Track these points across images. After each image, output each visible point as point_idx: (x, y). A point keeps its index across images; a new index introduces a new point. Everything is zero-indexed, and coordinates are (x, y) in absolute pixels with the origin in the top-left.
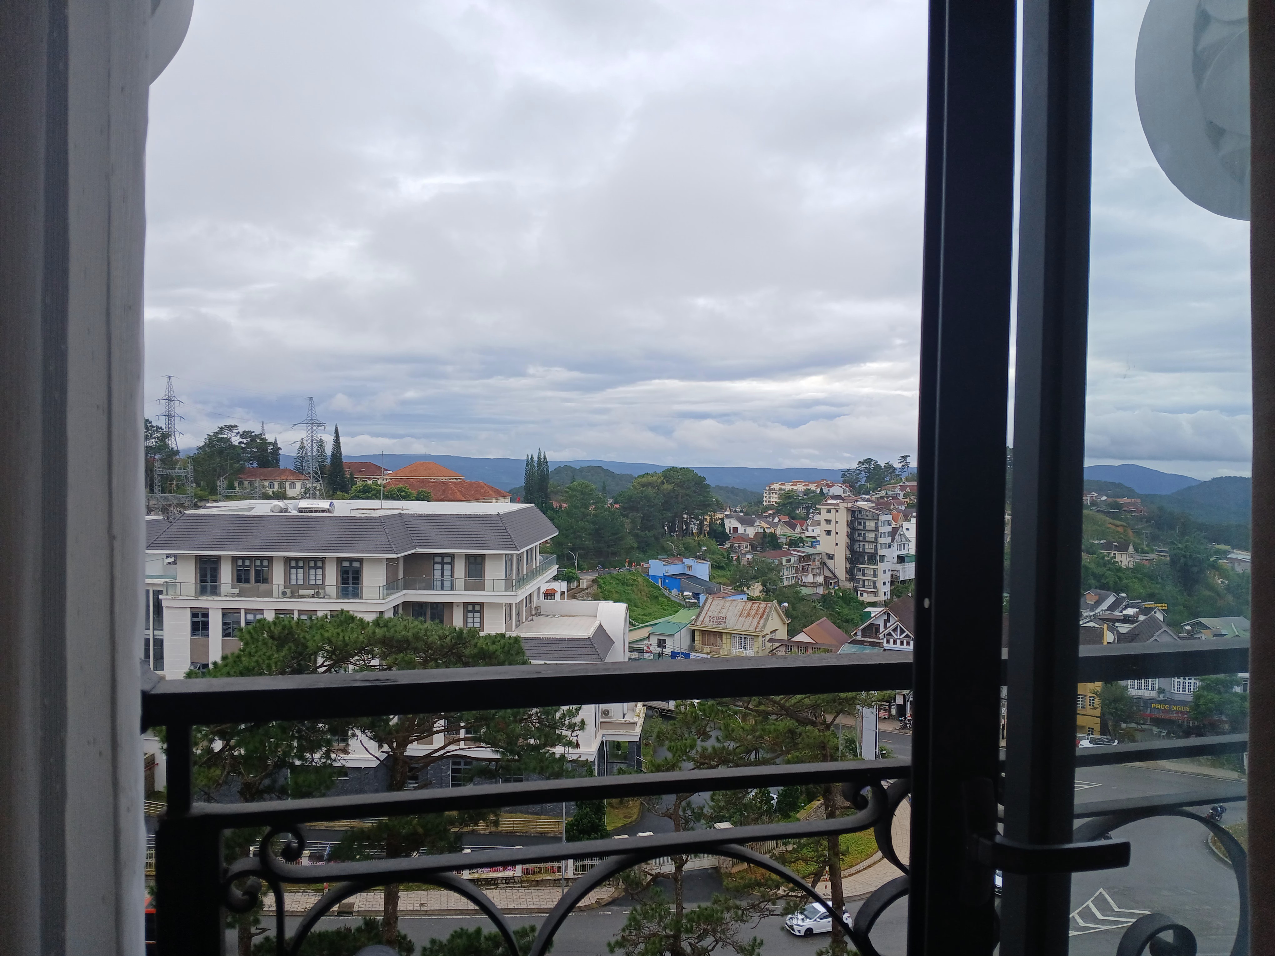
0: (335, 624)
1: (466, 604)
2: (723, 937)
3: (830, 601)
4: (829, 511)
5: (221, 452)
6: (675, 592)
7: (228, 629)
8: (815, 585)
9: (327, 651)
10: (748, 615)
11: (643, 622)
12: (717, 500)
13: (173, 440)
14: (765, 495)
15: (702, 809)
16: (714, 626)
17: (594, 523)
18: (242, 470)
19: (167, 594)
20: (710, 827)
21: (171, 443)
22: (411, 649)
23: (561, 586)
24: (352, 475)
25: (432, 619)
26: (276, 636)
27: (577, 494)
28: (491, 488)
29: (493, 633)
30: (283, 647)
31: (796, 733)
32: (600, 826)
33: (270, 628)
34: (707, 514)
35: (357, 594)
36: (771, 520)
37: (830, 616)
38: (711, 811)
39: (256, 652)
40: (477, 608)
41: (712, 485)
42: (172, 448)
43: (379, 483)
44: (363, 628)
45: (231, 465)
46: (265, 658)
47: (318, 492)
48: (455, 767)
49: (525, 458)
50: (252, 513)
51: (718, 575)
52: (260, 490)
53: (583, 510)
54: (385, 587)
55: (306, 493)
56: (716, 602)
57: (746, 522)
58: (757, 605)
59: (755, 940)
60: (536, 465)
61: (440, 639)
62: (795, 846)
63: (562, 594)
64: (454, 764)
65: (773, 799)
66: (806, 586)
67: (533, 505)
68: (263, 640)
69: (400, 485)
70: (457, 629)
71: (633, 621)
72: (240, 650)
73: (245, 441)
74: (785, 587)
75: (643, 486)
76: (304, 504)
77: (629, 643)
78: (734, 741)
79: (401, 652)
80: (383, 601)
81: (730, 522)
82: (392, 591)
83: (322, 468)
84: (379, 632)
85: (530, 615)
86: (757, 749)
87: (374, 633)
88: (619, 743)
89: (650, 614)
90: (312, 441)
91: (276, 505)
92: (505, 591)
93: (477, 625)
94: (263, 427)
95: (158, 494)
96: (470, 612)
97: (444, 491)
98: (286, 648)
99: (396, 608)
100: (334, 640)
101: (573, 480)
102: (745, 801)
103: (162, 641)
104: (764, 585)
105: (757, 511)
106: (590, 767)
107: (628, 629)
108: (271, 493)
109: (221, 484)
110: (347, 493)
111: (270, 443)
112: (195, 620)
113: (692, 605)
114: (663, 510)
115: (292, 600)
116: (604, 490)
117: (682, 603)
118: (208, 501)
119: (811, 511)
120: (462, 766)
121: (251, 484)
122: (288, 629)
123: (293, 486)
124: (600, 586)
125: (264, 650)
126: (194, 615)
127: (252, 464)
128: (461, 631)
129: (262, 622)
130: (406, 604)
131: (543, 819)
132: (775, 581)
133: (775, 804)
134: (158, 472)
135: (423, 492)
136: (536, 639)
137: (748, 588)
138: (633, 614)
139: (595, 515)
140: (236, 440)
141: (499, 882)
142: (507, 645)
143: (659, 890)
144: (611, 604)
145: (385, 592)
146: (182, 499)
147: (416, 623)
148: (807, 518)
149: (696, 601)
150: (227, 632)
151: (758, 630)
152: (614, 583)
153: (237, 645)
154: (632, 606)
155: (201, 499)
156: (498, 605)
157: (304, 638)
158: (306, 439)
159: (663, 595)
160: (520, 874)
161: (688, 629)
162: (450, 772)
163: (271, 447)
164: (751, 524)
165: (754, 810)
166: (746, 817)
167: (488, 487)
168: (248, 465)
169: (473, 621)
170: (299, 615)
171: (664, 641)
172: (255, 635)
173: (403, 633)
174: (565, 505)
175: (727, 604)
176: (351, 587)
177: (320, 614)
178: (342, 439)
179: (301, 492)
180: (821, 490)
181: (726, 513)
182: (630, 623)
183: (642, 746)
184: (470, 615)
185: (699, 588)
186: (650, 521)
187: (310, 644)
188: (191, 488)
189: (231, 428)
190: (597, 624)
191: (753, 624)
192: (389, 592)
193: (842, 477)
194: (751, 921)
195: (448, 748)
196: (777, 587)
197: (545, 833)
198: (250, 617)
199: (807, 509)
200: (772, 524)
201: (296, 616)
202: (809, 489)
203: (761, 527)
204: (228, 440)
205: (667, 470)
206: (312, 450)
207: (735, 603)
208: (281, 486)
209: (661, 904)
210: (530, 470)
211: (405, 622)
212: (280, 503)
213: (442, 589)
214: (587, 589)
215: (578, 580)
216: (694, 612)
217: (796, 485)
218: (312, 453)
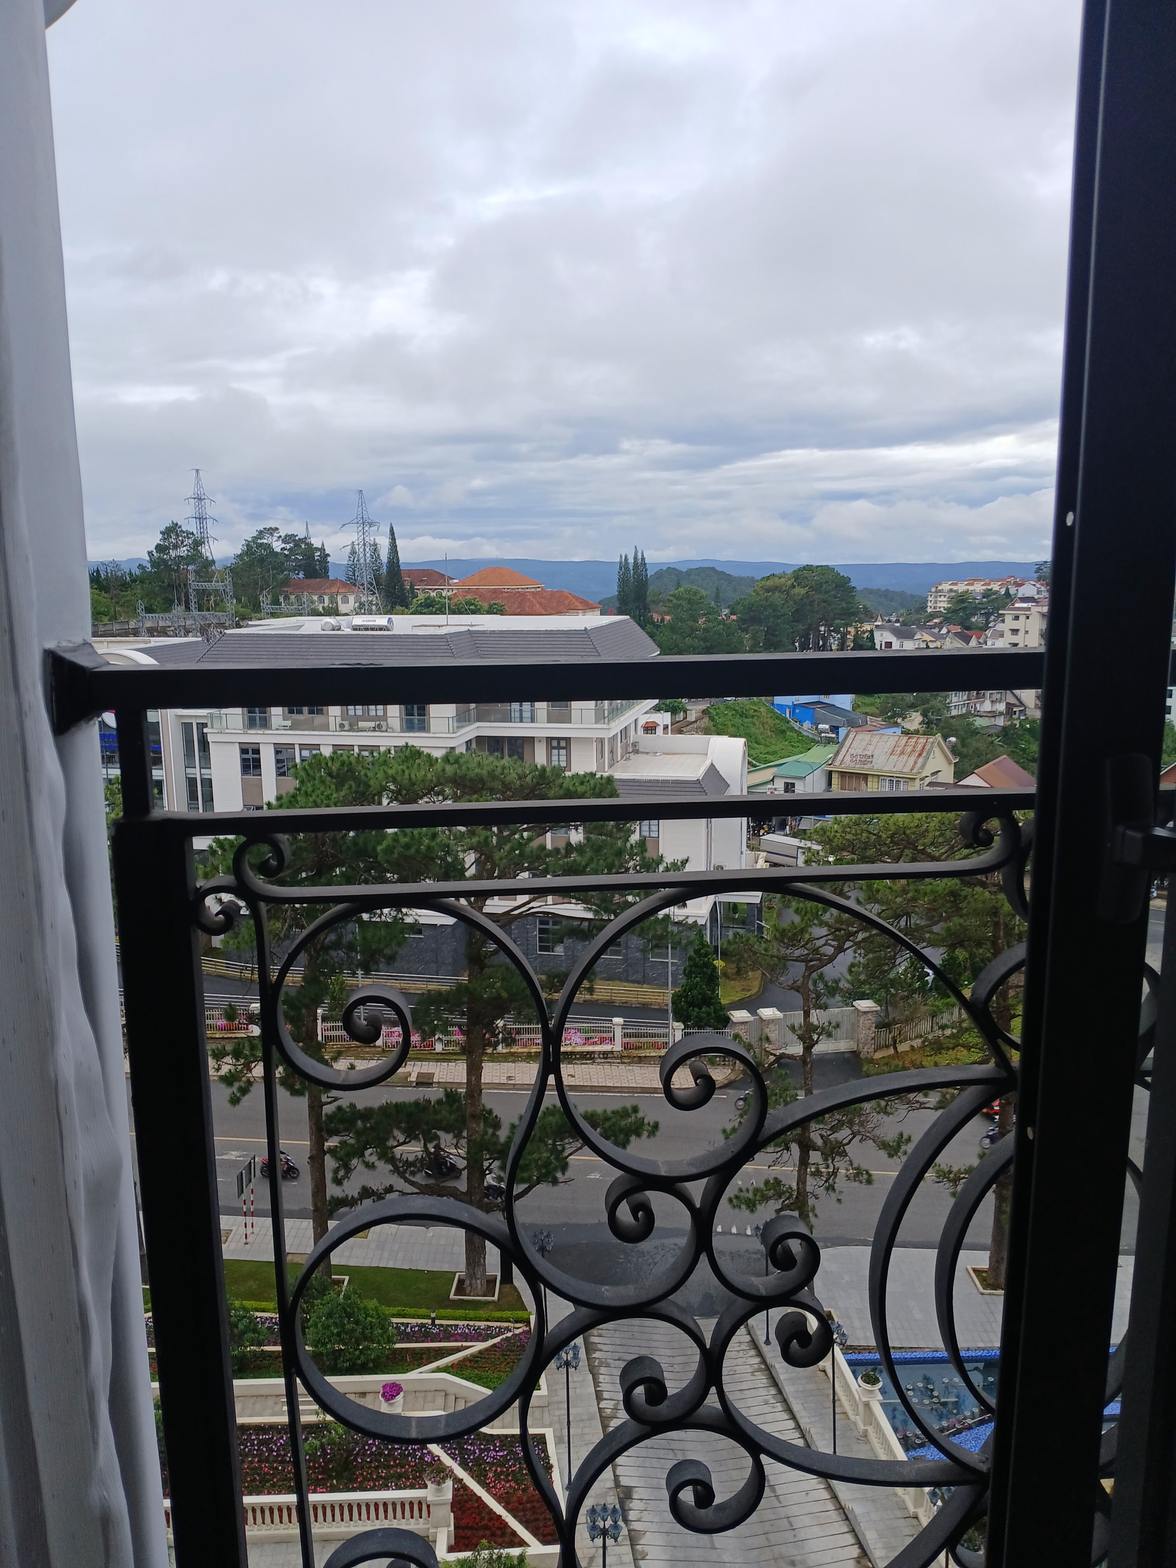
0: (400, 760)
1: (549, 740)
2: (861, 1130)
3: (1013, 734)
4: (1017, 618)
5: (262, 560)
6: (807, 725)
7: (282, 768)
8: (993, 714)
9: (392, 791)
10: (902, 753)
11: (766, 762)
12: (865, 607)
13: (207, 547)
14: (930, 599)
15: (836, 982)
16: (857, 766)
17: (705, 640)
18: (286, 582)
19: (212, 727)
20: (847, 1005)
21: (205, 550)
22: (487, 789)
23: (664, 718)
24: (412, 586)
25: (510, 756)
26: (334, 774)
27: (684, 603)
28: (577, 598)
29: (581, 773)
30: (343, 786)
31: (960, 896)
32: (711, 998)
33: (327, 764)
34: (851, 626)
35: (423, 727)
36: (936, 630)
37: (1011, 754)
38: (847, 985)
39: (313, 791)
40: (563, 744)
41: (859, 588)
42: (207, 557)
43: (444, 595)
44: (431, 765)
45: (274, 577)
46: (323, 798)
47: (374, 608)
48: (542, 926)
49: (618, 560)
50: (302, 631)
51: (865, 703)
52: (308, 606)
53: (691, 623)
54: (455, 719)
55: (361, 609)
56: (860, 736)
57: (904, 634)
58: (914, 740)
59: (901, 1135)
60: (631, 568)
61: (520, 778)
62: (955, 1031)
63: (666, 728)
64: (541, 923)
65: (928, 975)
66: (981, 716)
67: (628, 617)
68: (321, 777)
69: (469, 597)
70: (539, 766)
71: (754, 761)
72: (296, 789)
73: (288, 547)
74: (953, 717)
75: (768, 591)
76: (358, 620)
77: (748, 787)
78: (878, 903)
79: (475, 792)
80: (453, 735)
81: (882, 635)
82: (463, 724)
83: (377, 578)
84: (450, 769)
85: (626, 752)
86: (908, 915)
87: (444, 770)
88: (735, 904)
89: (774, 753)
90: (364, 545)
91: (327, 623)
92: (596, 723)
93: (563, 764)
94: (307, 528)
95: (195, 613)
96: (555, 748)
97: (520, 603)
98: (347, 786)
99: (468, 743)
100: (399, 779)
101: (679, 585)
102: (892, 975)
103: (210, 780)
104: (924, 715)
105: (919, 620)
106: (700, 931)
107: (746, 770)
108: (321, 609)
109: (265, 599)
110: (407, 607)
111: (317, 549)
112: (246, 756)
113: (829, 741)
114: (794, 621)
115: (351, 733)
116: (717, 598)
117: (816, 738)
118: (251, 619)
119: (992, 618)
120: (550, 926)
121: (298, 598)
122: (348, 765)
123: (346, 601)
124: (712, 719)
125: (322, 789)
126: (244, 751)
127: (298, 574)
128: (544, 769)
129: (319, 757)
130: (480, 739)
131: (645, 988)
132: (939, 710)
133: (930, 981)
134: (193, 587)
135: (495, 604)
136: (633, 781)
137: (903, 719)
138: (752, 752)
139: (706, 630)
140: (278, 547)
141: (596, 1056)
142: (598, 785)
143: (784, 1072)
144: (725, 738)
145: (455, 724)
146: (221, 618)
147: (491, 759)
148: (986, 627)
149: (834, 736)
150: (282, 770)
151: (914, 771)
152: (730, 714)
153: (291, 784)
154: (752, 742)
155: (243, 618)
156: (587, 740)
157: (366, 775)
158: (356, 542)
159: (792, 729)
160: (620, 1049)
161: (822, 770)
162: (537, 932)
163: (318, 554)
164: (910, 636)
165: (903, 987)
166: (892, 995)
167: (574, 596)
168: (293, 576)
169: (559, 759)
170: (360, 750)
171: (793, 785)
172: (311, 773)
173: (477, 770)
174: (667, 618)
175: (875, 739)
176: (416, 718)
177: (382, 749)
178: (398, 542)
179: (355, 609)
180: (1007, 590)
181: (876, 623)
182: (749, 763)
183: (764, 909)
184: (555, 752)
185: (839, 719)
186: (776, 636)
187: (372, 783)
188: (231, 605)
189: (272, 531)
190: (708, 763)
191: (908, 764)
192: (460, 724)
193: (1037, 572)
194: (896, 1113)
195: (532, 904)
196: (943, 718)
197: (648, 1004)
198: (306, 753)
199: (987, 615)
200: (939, 637)
201: (356, 750)
202: (991, 590)
203: (924, 641)
204: (268, 546)
205: (800, 569)
206: (365, 555)
207: (885, 738)
208: (333, 600)
209: (786, 1090)
210: (624, 574)
211: (479, 759)
212: (331, 620)
213: (521, 721)
214: (696, 722)
215: (685, 711)
216: (832, 748)
217: (972, 584)
218: (365, 560)
